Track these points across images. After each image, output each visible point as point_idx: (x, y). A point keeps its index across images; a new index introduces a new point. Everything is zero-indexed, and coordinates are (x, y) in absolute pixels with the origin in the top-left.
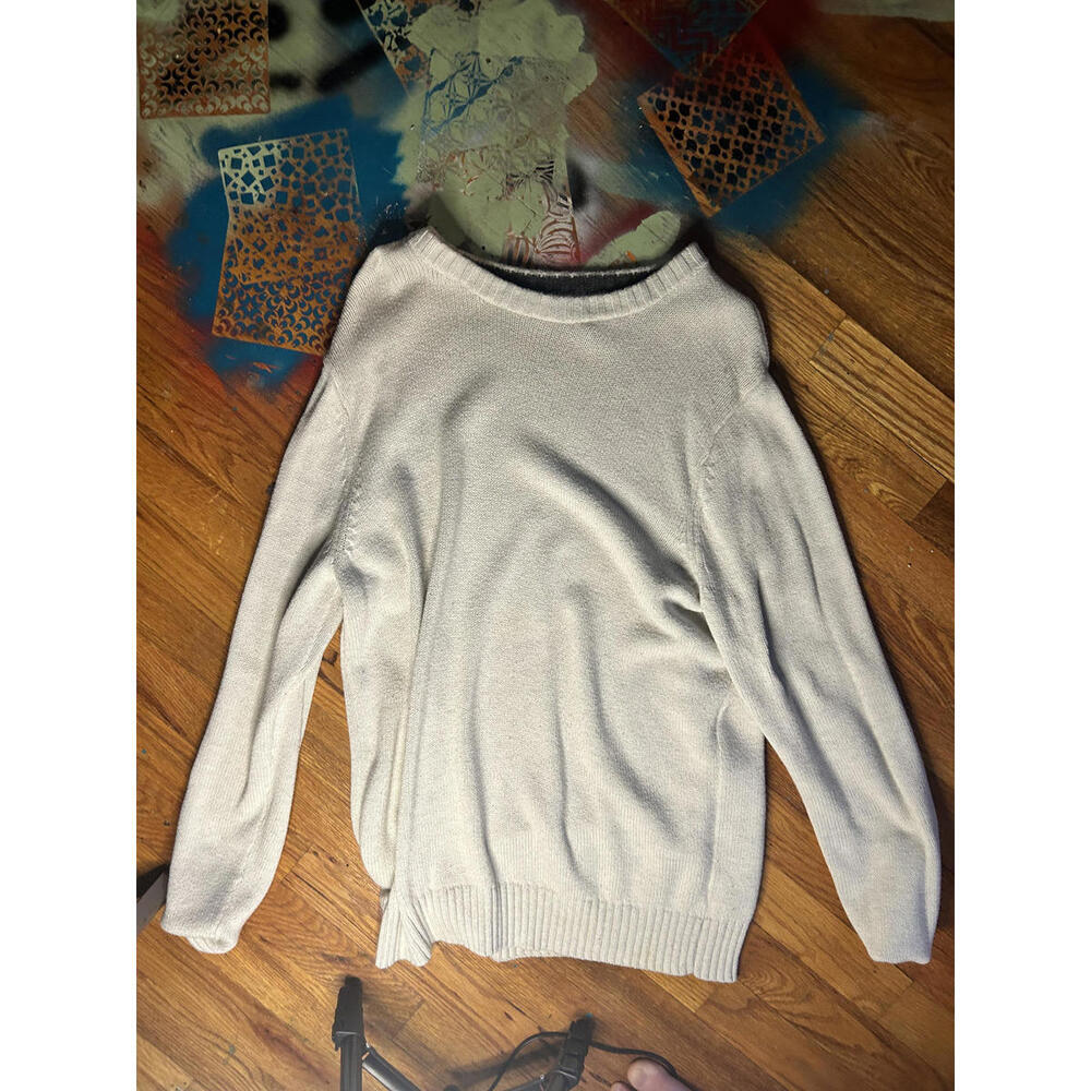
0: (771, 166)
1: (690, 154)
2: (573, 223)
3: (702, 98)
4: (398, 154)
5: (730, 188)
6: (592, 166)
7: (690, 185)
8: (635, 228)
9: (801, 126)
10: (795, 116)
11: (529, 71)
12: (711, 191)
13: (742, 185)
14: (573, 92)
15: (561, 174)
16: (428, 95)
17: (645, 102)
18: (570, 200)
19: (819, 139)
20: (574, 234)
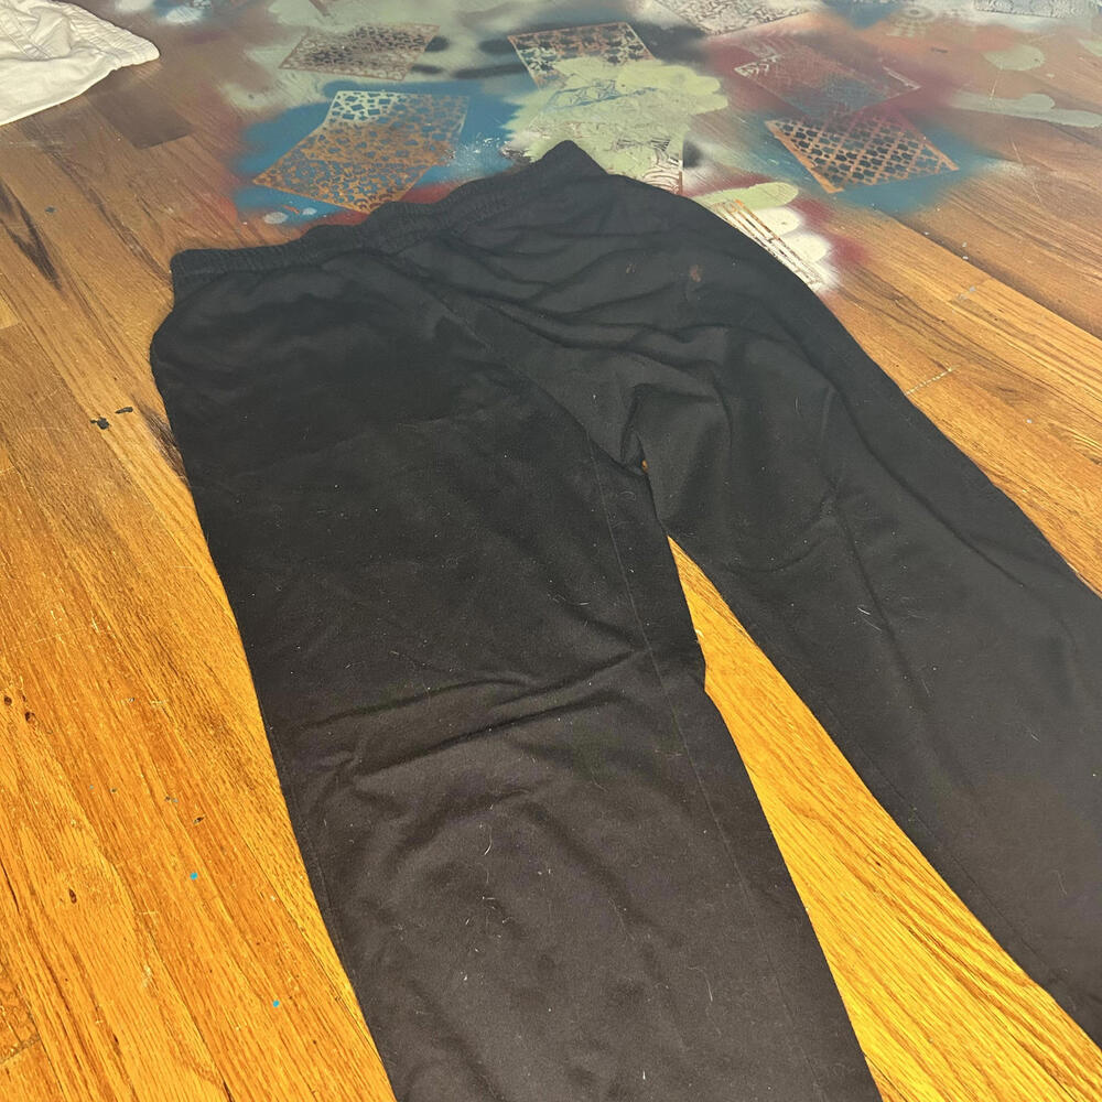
0: (902, 175)
1: (815, 156)
2: (680, 174)
3: (829, 130)
4: (516, 114)
5: (856, 180)
6: (708, 148)
7: (812, 172)
8: (748, 187)
9: (933, 159)
10: (925, 152)
11: (660, 95)
12: (836, 180)
13: (870, 181)
14: (702, 110)
15: (677, 147)
16: (559, 92)
17: (771, 125)
18: (681, 162)
19: (952, 167)
20: (680, 181)
